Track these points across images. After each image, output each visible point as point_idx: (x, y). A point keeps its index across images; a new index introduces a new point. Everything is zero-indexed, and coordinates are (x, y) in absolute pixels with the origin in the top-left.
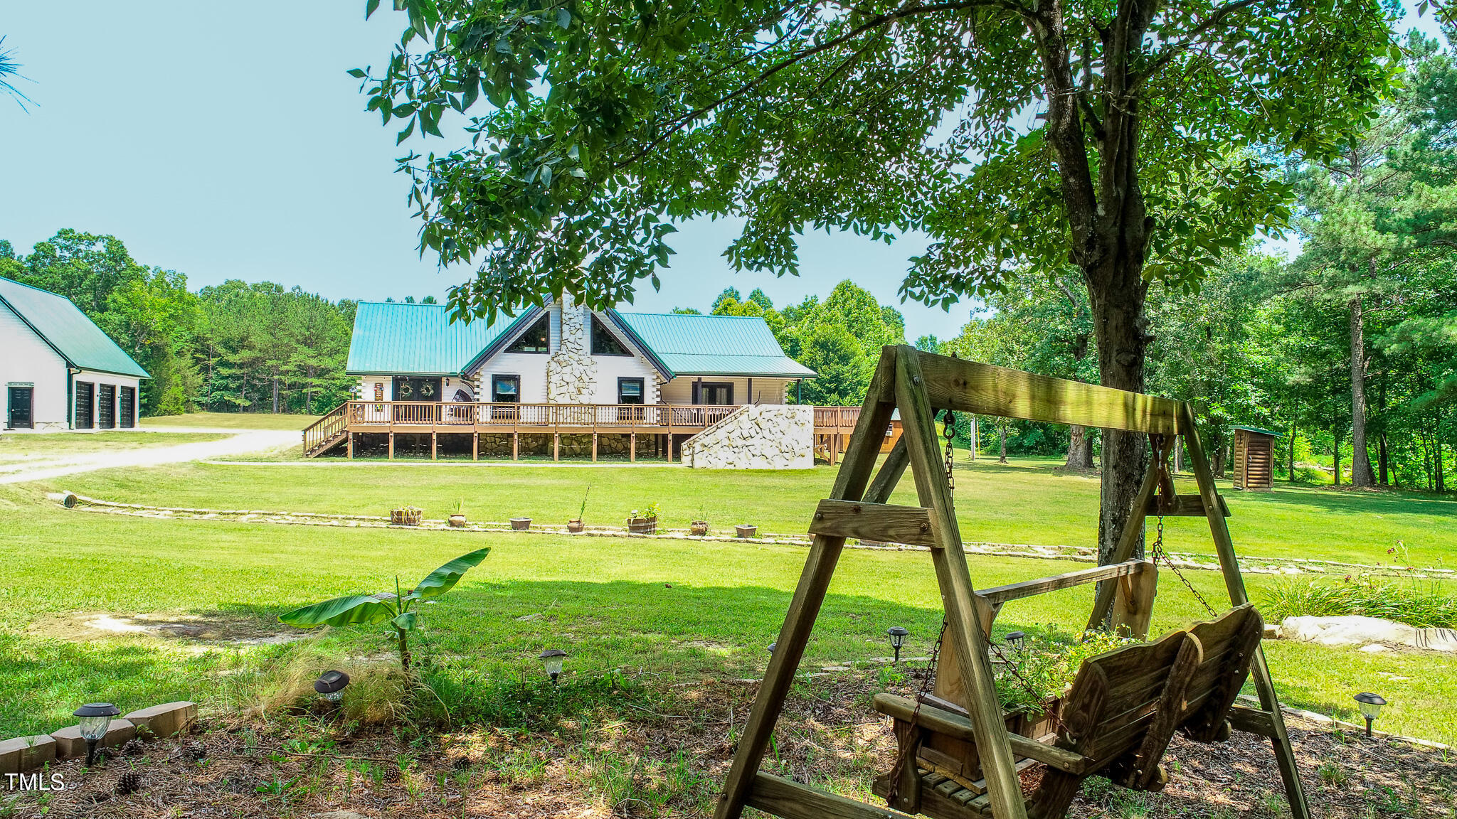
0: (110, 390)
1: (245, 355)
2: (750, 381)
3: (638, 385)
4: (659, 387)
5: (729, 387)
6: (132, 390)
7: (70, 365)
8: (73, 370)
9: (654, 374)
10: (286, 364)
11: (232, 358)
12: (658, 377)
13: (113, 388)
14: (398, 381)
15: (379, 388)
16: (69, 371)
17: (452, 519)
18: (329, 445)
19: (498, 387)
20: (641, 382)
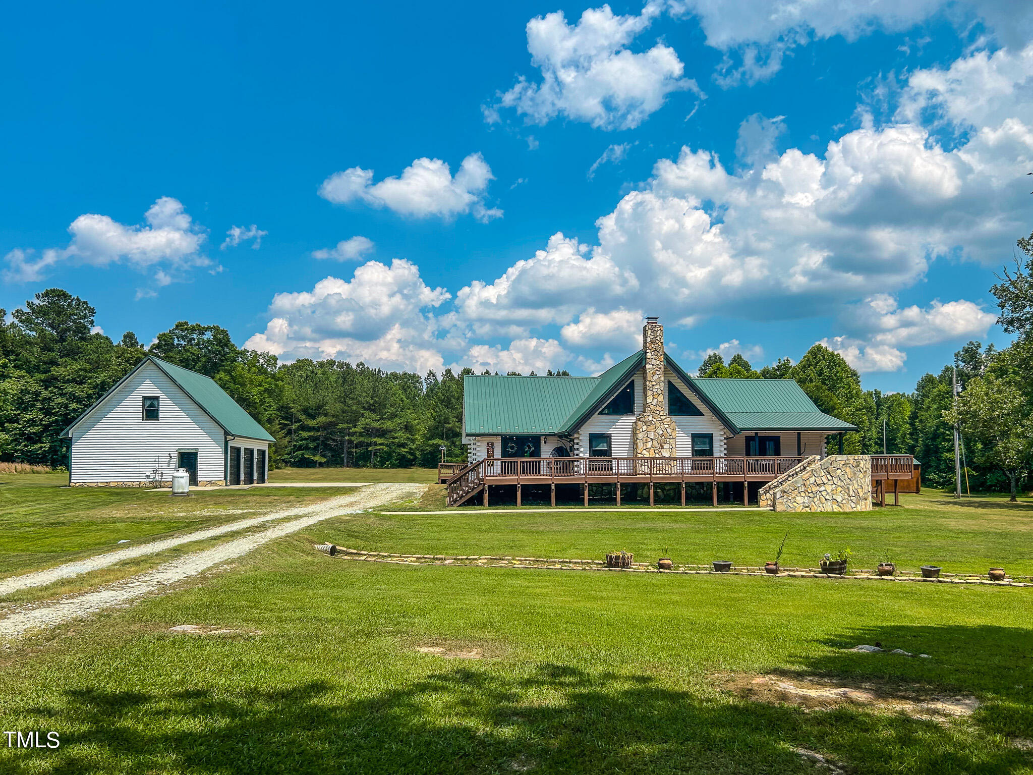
0: (250, 452)
1: (321, 419)
2: (799, 434)
3: (707, 440)
4: (725, 441)
5: (776, 440)
6: (264, 452)
7: (226, 433)
8: (229, 437)
9: (721, 430)
10: (355, 427)
11: (311, 423)
12: (725, 433)
13: (252, 451)
14: (506, 440)
15: (491, 446)
16: (226, 438)
17: (661, 562)
18: (469, 496)
19: (594, 443)
20: (710, 437)
